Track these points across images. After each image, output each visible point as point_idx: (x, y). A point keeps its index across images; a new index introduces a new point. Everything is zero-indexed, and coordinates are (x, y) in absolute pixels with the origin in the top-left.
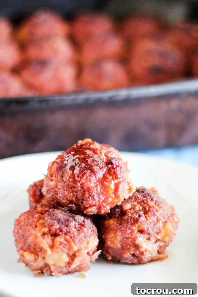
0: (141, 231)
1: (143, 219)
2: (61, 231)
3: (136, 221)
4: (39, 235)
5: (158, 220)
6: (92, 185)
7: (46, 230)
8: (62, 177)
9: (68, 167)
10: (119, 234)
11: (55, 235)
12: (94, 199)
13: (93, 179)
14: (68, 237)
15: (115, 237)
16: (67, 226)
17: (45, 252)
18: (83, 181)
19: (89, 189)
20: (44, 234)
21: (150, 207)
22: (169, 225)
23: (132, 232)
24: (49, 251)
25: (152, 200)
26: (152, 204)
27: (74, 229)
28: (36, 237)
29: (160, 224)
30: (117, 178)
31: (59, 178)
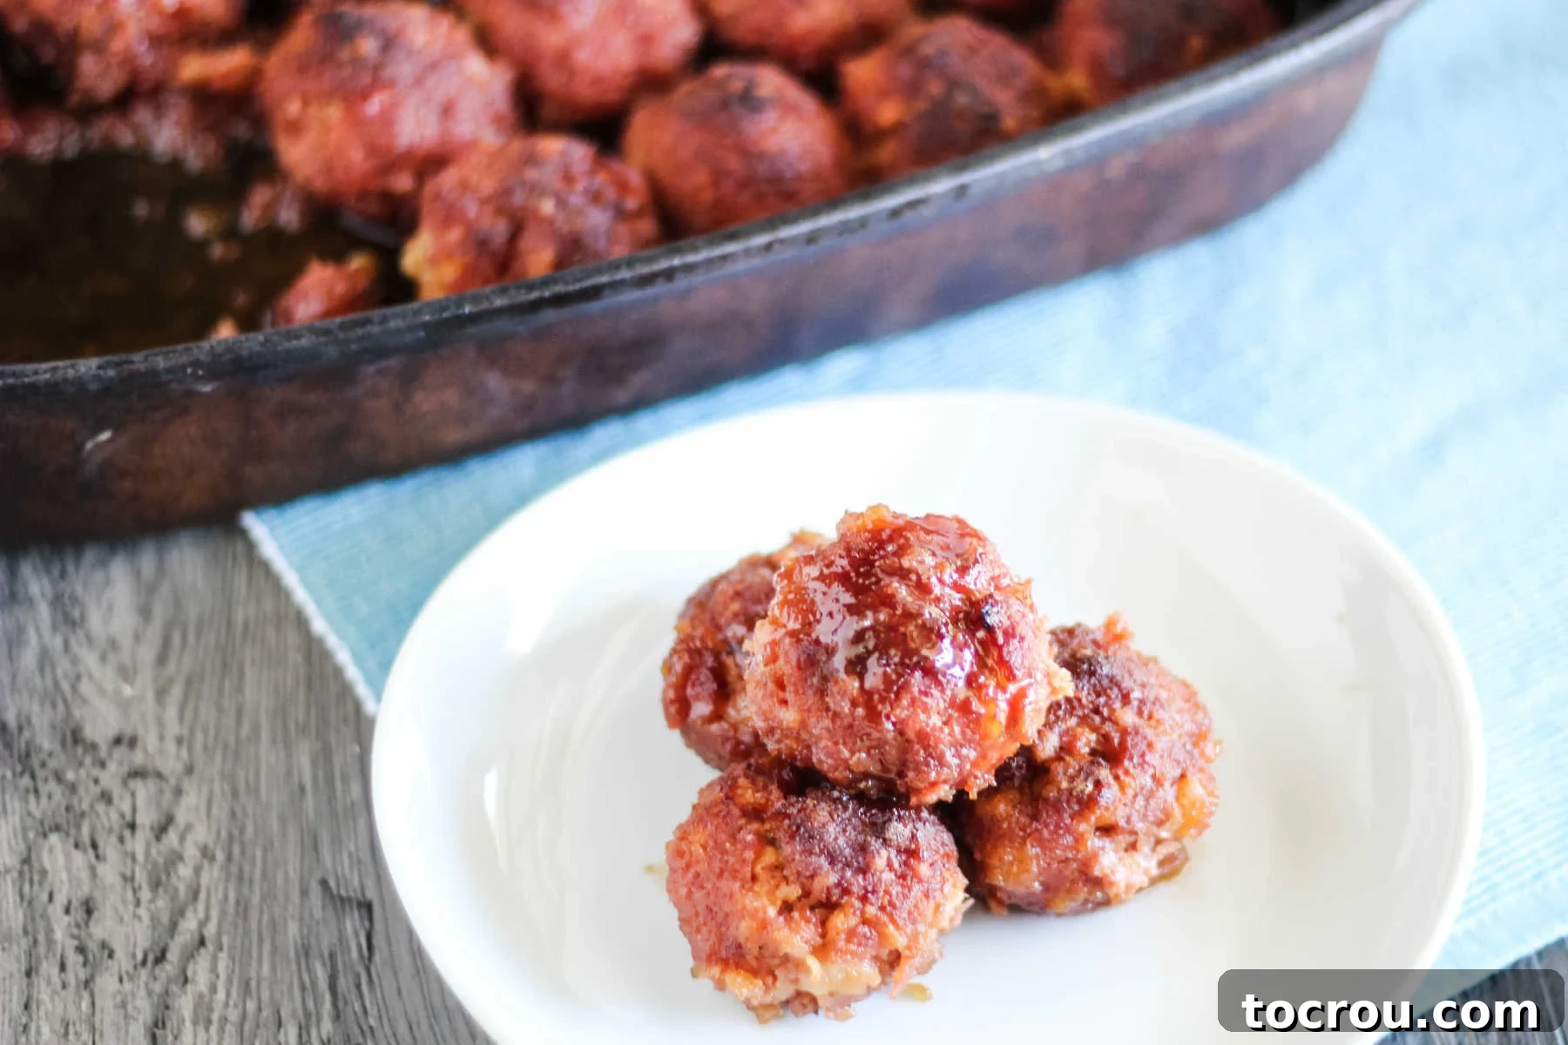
0: (1107, 830)
1: (1109, 794)
2: (846, 891)
3: (1087, 803)
4: (772, 912)
5: (1157, 780)
6: (936, 720)
7: (793, 892)
8: (822, 692)
9: (839, 662)
10: (1032, 850)
11: (828, 907)
12: (941, 762)
13: (937, 701)
14: (871, 910)
15: (1021, 861)
16: (864, 870)
17: (799, 965)
18: (901, 712)
19: (923, 738)
20: (787, 908)
21: (1124, 733)
22: (1196, 788)
23: (1079, 839)
24: (812, 962)
25: (1126, 699)
26: (1128, 717)
27: (888, 876)
28: (764, 925)
29: (1168, 793)
30: (1011, 677)
31: (811, 699)
